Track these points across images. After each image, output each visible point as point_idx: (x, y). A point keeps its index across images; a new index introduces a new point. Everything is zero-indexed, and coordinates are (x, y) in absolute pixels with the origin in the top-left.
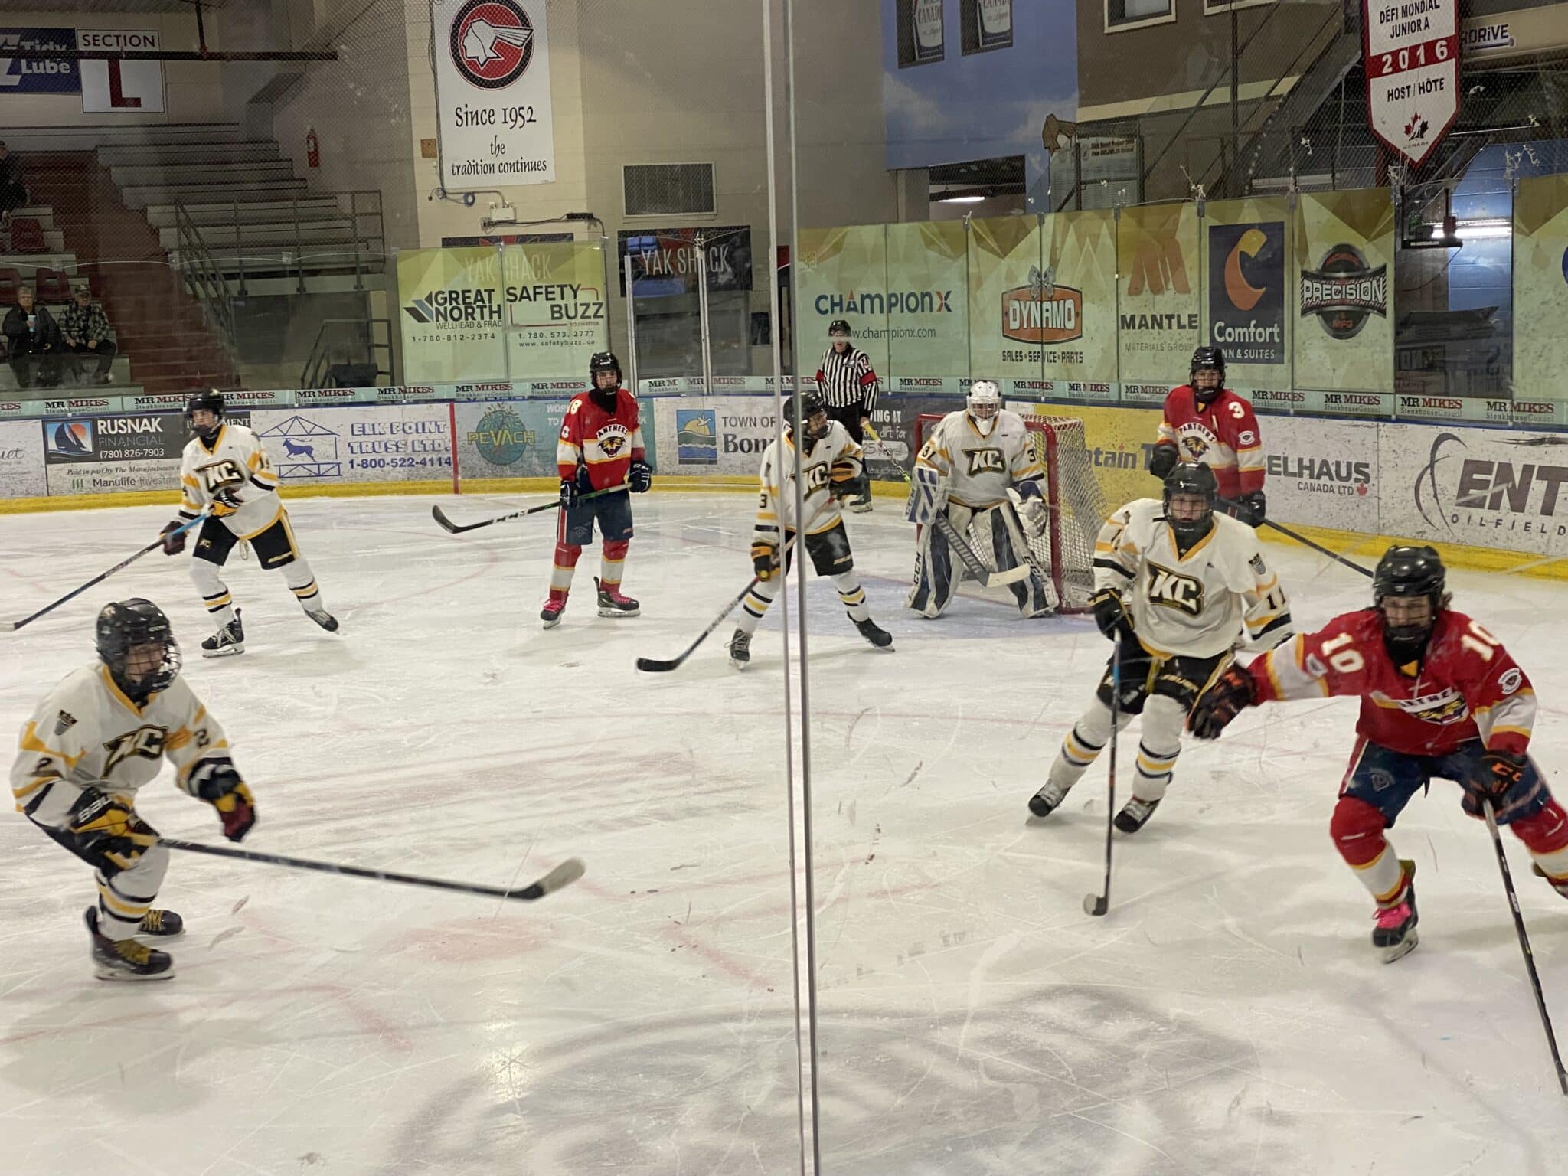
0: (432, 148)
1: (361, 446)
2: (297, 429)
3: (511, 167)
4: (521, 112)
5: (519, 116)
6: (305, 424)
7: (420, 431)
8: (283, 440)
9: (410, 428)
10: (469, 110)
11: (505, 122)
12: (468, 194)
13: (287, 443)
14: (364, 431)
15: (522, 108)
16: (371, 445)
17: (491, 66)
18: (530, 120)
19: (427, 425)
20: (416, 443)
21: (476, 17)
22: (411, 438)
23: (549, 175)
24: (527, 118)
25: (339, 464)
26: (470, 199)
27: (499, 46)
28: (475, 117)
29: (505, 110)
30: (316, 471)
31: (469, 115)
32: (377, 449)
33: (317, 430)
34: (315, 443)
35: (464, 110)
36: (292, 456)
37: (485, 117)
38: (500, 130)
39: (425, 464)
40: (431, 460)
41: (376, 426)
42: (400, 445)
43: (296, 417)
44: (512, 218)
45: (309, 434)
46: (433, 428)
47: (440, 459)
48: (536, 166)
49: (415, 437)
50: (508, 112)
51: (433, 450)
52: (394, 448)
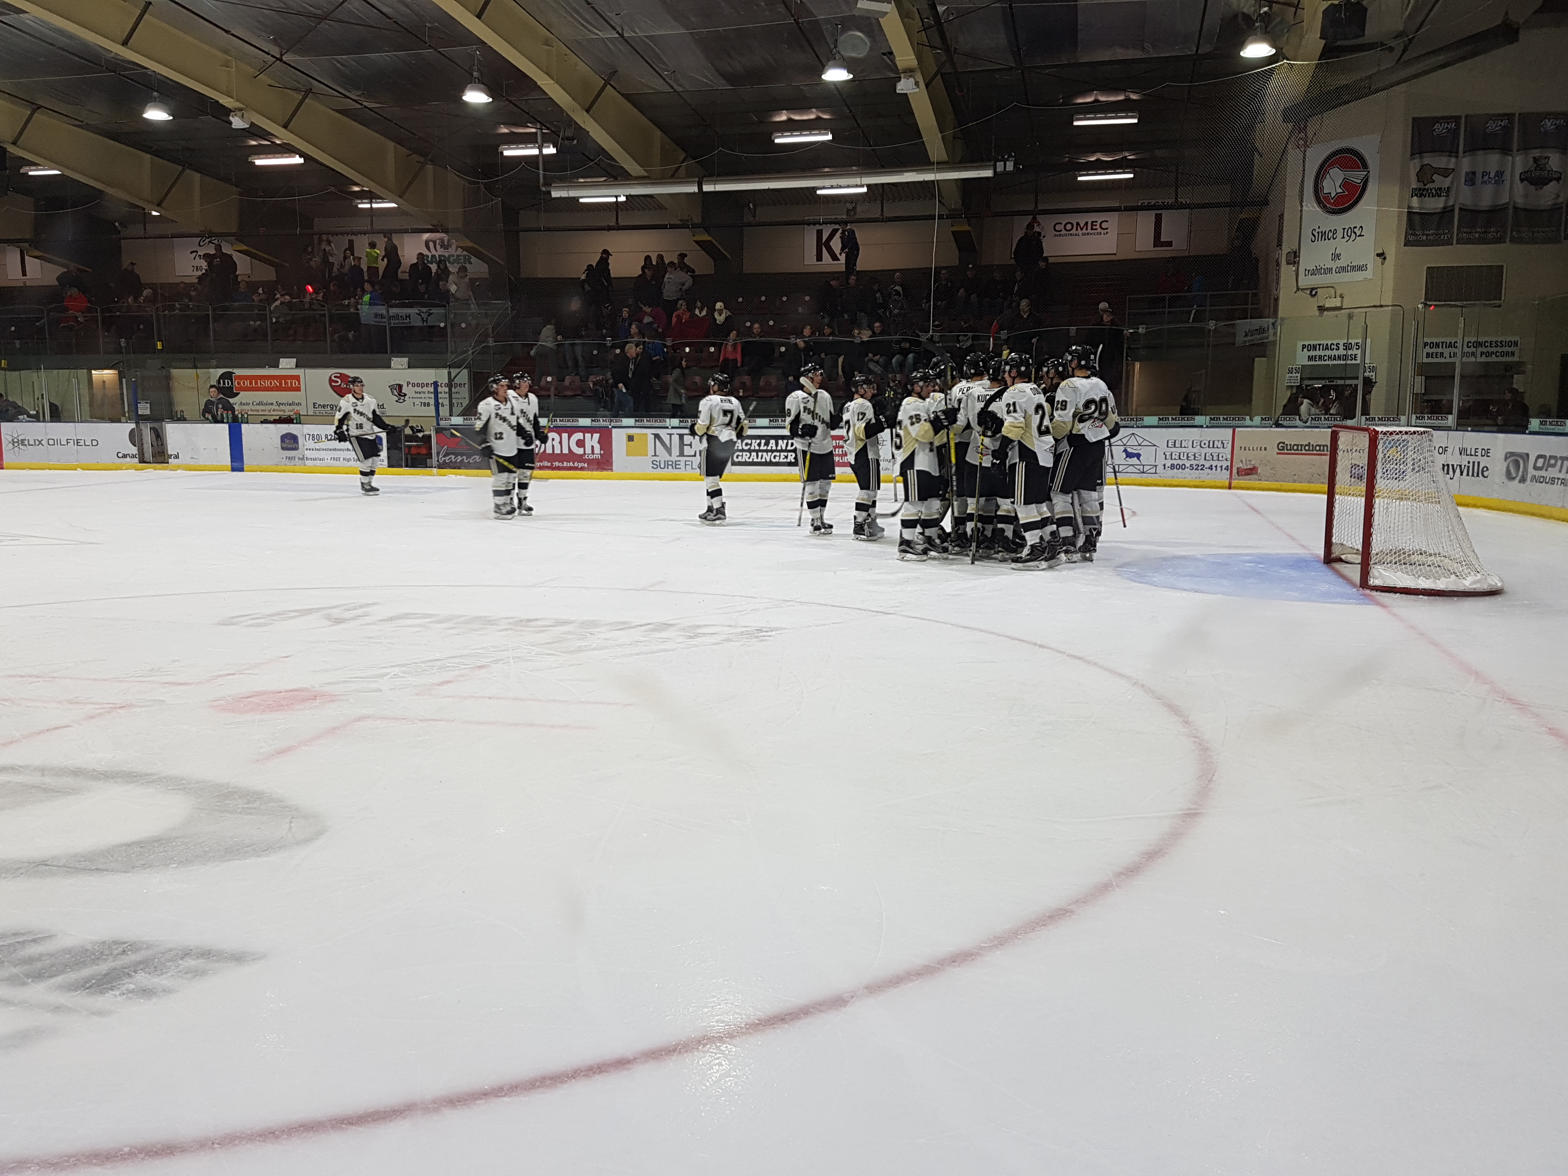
0: (1294, 258)
1: (1171, 455)
2: (1133, 442)
3: (1343, 269)
4: (1355, 230)
5: (1352, 233)
6: (1138, 438)
7: (1211, 446)
8: (1123, 448)
9: (1205, 444)
10: (1320, 230)
11: (1343, 237)
12: (1312, 289)
13: (1125, 451)
14: (1175, 445)
15: (1355, 227)
16: (1178, 454)
17: (1339, 198)
18: (1360, 236)
19: (1216, 442)
20: (1207, 454)
21: (1331, 166)
22: (1203, 451)
23: (1368, 274)
24: (1358, 234)
25: (1156, 466)
26: (1314, 293)
27: (1346, 184)
28: (1324, 235)
29: (1344, 229)
30: (1142, 470)
31: (1320, 234)
32: (1182, 457)
33: (1145, 443)
34: (1142, 451)
35: (1317, 230)
36: (1128, 459)
37: (1331, 235)
38: (1339, 244)
39: (1212, 469)
40: (1216, 467)
41: (1183, 442)
42: (1196, 455)
43: (1133, 434)
44: (1339, 305)
45: (1139, 445)
46: (1220, 445)
47: (1221, 467)
48: (1361, 268)
49: (1207, 450)
50: (1346, 230)
51: (1218, 460)
52: (1193, 457)
